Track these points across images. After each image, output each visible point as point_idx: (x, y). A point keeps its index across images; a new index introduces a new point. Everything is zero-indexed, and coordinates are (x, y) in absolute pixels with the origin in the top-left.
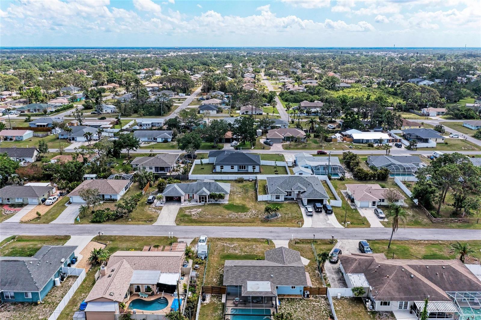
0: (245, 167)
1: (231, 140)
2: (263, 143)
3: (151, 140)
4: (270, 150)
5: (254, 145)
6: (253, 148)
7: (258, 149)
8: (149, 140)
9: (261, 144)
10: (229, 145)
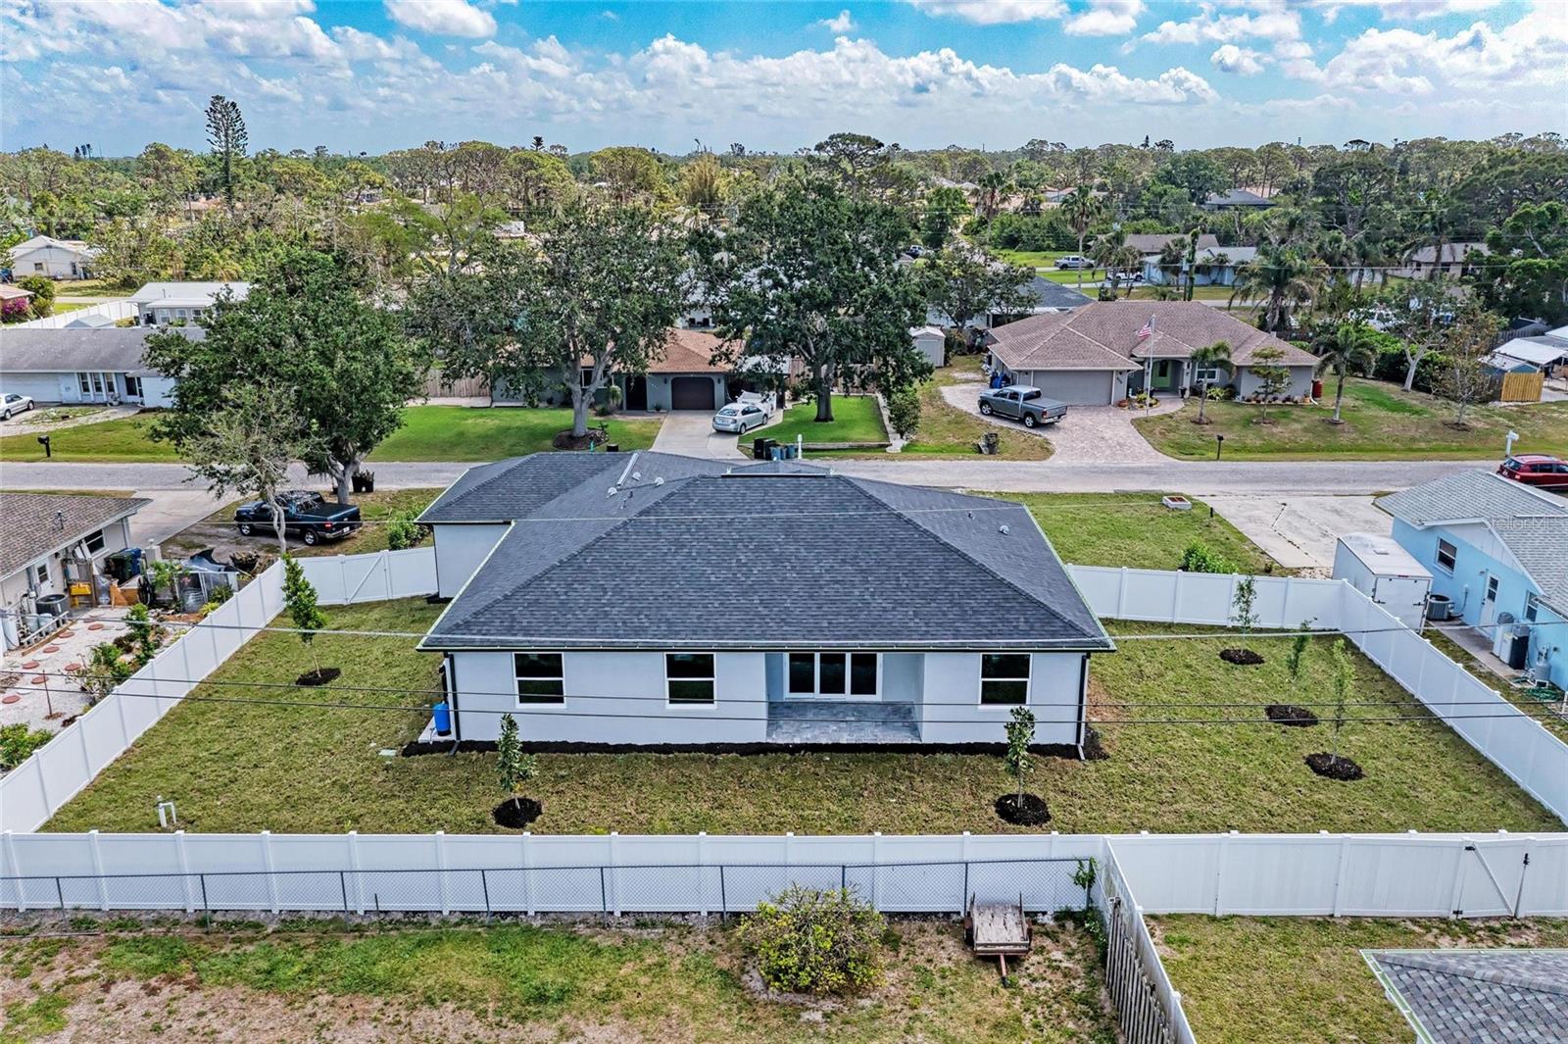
0: (865, 664)
1: (720, 390)
2: (971, 406)
3: (104, 396)
4: (1053, 461)
5: (904, 421)
6: (897, 443)
7: (944, 451)
8: (92, 396)
9: (960, 419)
10: (700, 424)
